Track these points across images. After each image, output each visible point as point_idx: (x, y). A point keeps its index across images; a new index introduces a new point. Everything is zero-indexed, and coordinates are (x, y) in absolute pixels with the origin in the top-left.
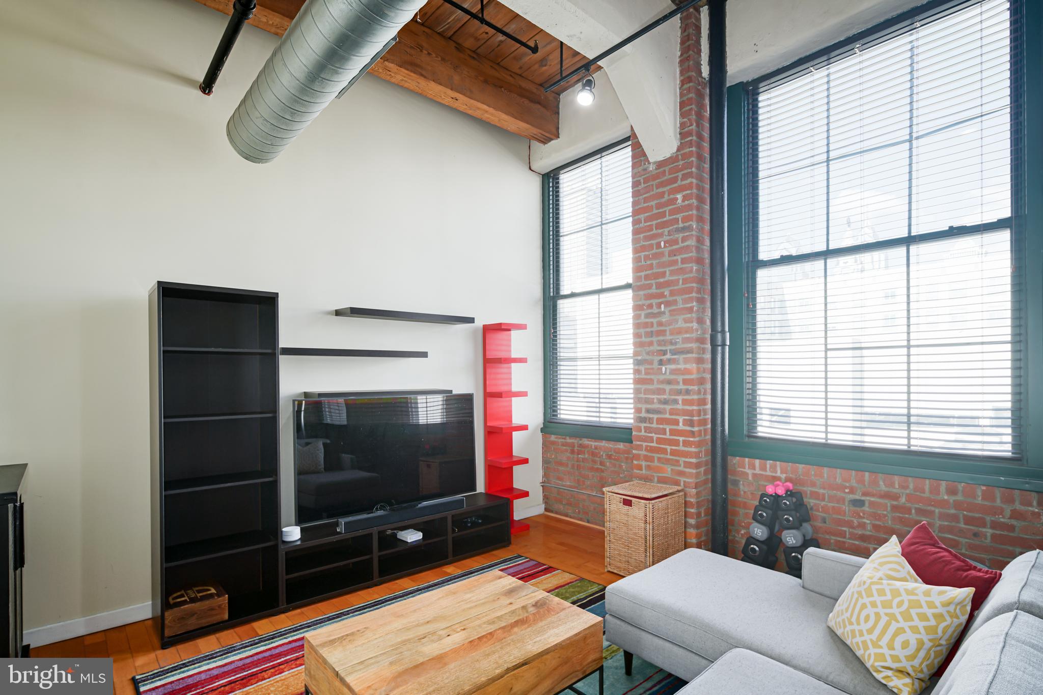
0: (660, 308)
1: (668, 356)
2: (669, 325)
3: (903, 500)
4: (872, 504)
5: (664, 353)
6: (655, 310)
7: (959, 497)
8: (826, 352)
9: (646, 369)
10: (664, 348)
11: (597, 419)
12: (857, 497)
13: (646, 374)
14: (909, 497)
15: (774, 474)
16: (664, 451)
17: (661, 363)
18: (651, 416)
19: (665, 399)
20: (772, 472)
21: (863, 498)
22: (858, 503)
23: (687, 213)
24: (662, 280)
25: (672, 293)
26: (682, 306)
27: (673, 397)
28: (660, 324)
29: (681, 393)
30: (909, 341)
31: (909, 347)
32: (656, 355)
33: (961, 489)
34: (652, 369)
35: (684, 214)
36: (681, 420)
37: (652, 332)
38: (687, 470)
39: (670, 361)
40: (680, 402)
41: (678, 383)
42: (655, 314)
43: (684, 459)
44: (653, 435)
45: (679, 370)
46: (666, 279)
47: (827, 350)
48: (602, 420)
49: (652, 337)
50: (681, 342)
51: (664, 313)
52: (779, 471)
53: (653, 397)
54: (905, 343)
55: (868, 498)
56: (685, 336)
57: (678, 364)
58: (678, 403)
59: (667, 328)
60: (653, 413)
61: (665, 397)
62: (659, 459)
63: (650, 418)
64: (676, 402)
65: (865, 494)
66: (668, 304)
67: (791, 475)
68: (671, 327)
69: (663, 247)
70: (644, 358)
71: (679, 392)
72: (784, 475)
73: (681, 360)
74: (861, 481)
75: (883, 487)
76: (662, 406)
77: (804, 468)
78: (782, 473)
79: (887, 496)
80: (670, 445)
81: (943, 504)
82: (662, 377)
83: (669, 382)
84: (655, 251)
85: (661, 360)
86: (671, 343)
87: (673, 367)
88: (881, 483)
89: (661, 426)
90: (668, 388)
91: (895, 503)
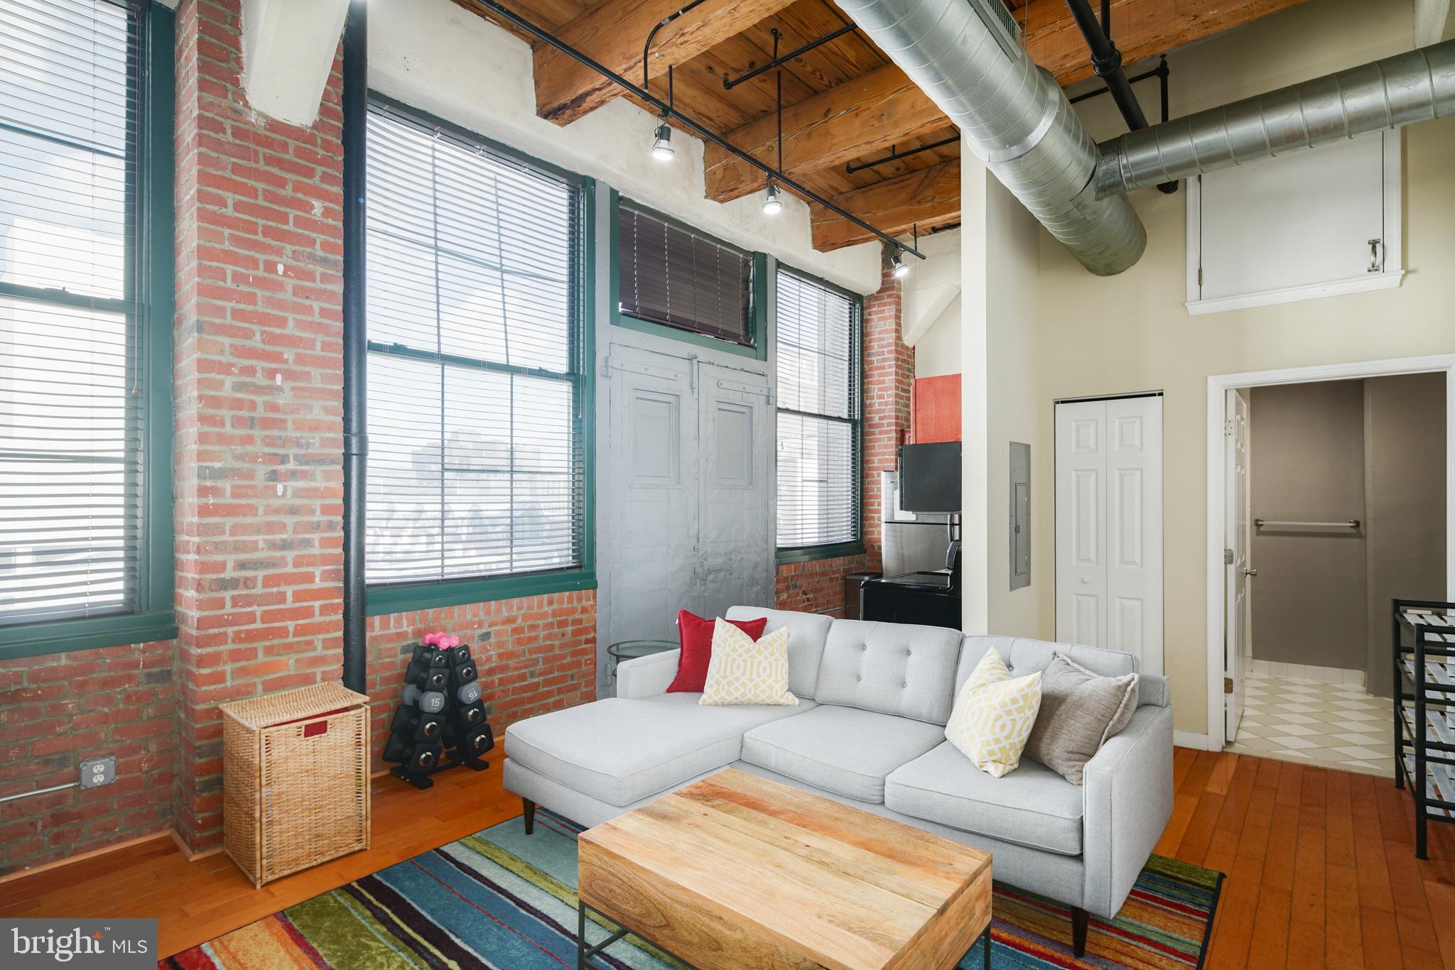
0: (274, 378)
1: (292, 465)
2: (292, 413)
3: (519, 621)
4: (498, 633)
5: (284, 459)
6: (260, 380)
7: (555, 606)
8: (443, 472)
9: (233, 487)
10: (281, 451)
12: (484, 630)
13: (234, 496)
14: (525, 617)
15: (399, 630)
16: (283, 632)
17: (274, 476)
18: (250, 574)
19: (283, 541)
20: (396, 628)
21: (489, 630)
22: (486, 636)
23: (333, 240)
24: (278, 331)
25: (299, 359)
26: (319, 385)
27: (301, 536)
28: (273, 408)
29: (318, 527)
30: (512, 467)
31: (512, 472)
32: (263, 463)
33: (556, 598)
34: (253, 487)
35: (327, 238)
36: (318, 571)
37: (252, 419)
38: (330, 652)
39: (293, 475)
40: (317, 544)
41: (313, 512)
42: (260, 387)
43: (322, 636)
44: (255, 608)
45: (316, 490)
46: (286, 331)
49: (251, 428)
50: (317, 444)
51: (280, 389)
52: (405, 624)
53: (255, 538)
55: (493, 628)
56: (328, 435)
57: (314, 480)
58: (314, 546)
59: (289, 418)
60: (256, 569)
61: (284, 536)
62: (269, 649)
63: (246, 579)
64: (308, 543)
65: (490, 626)
66: (288, 375)
67: (419, 626)
68: (296, 416)
69: (281, 273)
70: (228, 465)
71: (313, 528)
72: (412, 628)
73: (319, 475)
74: (488, 613)
75: (505, 614)
76: (278, 554)
77: (434, 612)
78: (408, 625)
79: (510, 620)
80: (292, 620)
81: (544, 615)
82: (276, 503)
83: (293, 511)
84: (261, 272)
85: (274, 472)
86: (299, 445)
87: (301, 484)
88: (504, 609)
89: (275, 590)
90: (290, 520)
91: (514, 626)
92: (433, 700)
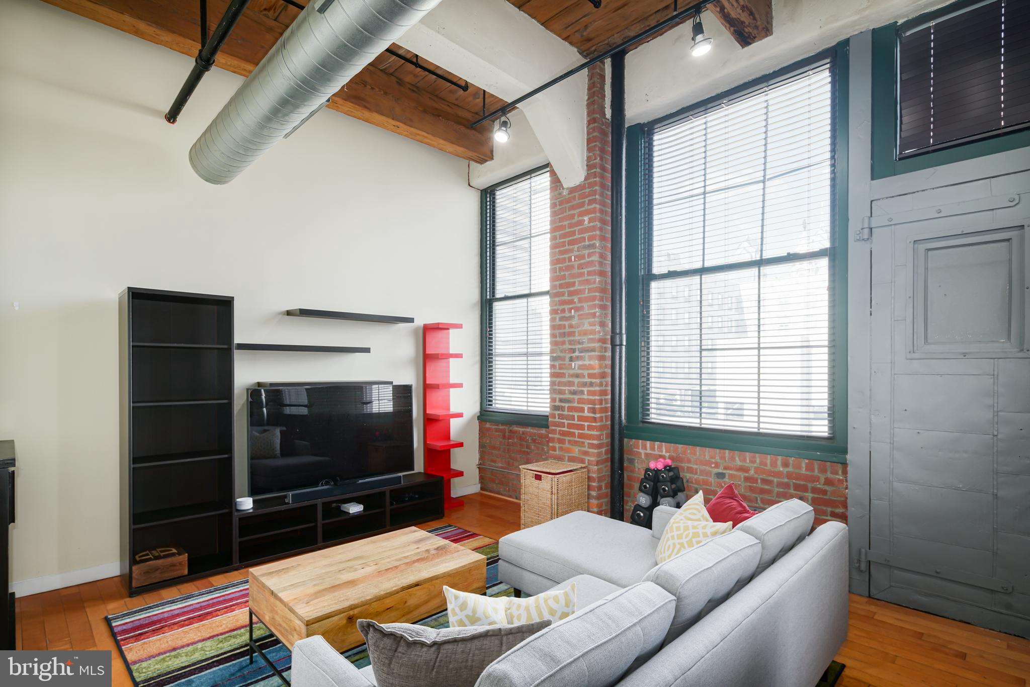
0: (571, 312)
1: (577, 354)
2: (578, 327)
3: (752, 472)
4: (731, 476)
5: (574, 351)
6: (567, 314)
7: (790, 469)
8: (701, 352)
9: (560, 364)
10: (573, 347)
11: (525, 408)
12: (720, 471)
13: (560, 368)
14: (756, 469)
15: (660, 453)
16: (573, 435)
17: (571, 359)
18: (563, 404)
19: (574, 390)
20: (658, 451)
21: (724, 472)
22: (721, 475)
23: (592, 233)
24: (572, 289)
25: (580, 300)
26: (587, 312)
27: (580, 389)
28: (571, 326)
29: (586, 385)
30: (759, 344)
31: (759, 348)
32: (568, 353)
33: (791, 462)
34: (565, 364)
35: (589, 234)
36: (586, 407)
37: (564, 333)
38: (591, 450)
39: (578, 358)
40: (586, 393)
41: (584, 377)
42: (567, 317)
43: (588, 441)
44: (565, 421)
45: (585, 365)
46: (575, 288)
47: (701, 350)
48: (530, 408)
49: (564, 337)
50: (586, 342)
51: (574, 317)
52: (664, 451)
53: (565, 388)
54: (756, 346)
55: (728, 471)
56: (590, 337)
57: (584, 361)
58: (584, 394)
59: (576, 330)
60: (565, 403)
61: (574, 388)
62: (570, 441)
63: (562, 407)
64: (582, 392)
65: (726, 468)
66: (577, 309)
67: (673, 454)
68: (579, 329)
69: (573, 261)
70: (558, 355)
71: (584, 385)
72: (668, 454)
73: (587, 357)
74: (723, 458)
75: (738, 463)
76: (571, 396)
77: (682, 447)
78: (666, 452)
79: (742, 469)
80: (578, 429)
81: (778, 474)
82: (571, 372)
83: (577, 376)
84: (567, 264)
85: (571, 357)
86: (579, 343)
87: (580, 363)
88: (737, 459)
89: (571, 413)
90: (576, 380)
91: (747, 475)
92: (641, 498)
